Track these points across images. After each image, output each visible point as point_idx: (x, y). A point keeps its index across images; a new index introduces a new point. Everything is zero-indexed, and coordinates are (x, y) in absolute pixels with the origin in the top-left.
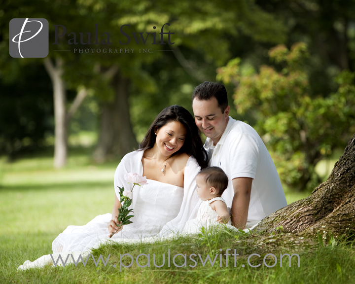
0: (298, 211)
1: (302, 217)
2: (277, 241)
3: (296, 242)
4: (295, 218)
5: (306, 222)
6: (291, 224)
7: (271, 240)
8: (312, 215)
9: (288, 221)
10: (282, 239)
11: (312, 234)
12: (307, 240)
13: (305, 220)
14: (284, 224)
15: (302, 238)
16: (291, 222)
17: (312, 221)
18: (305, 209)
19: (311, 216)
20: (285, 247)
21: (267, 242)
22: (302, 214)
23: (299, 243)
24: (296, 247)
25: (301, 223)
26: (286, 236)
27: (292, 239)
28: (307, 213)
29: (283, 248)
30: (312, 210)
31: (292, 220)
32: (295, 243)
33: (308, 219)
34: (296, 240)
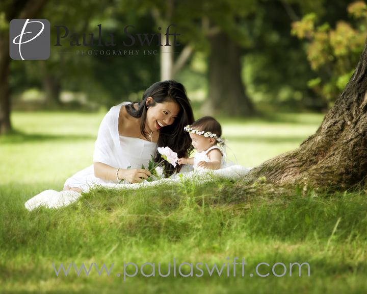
0: (283, 162)
1: (287, 168)
2: (256, 191)
3: (276, 192)
4: (280, 169)
5: (290, 173)
6: (276, 175)
7: (251, 190)
8: (297, 166)
9: (273, 172)
10: (262, 190)
11: (293, 185)
12: (287, 191)
13: (290, 172)
14: (269, 175)
15: (282, 189)
16: (276, 173)
17: (296, 173)
18: (291, 161)
19: (296, 168)
20: (264, 197)
21: (248, 191)
22: (287, 165)
23: (279, 194)
24: (275, 198)
25: (286, 174)
26: (267, 186)
27: (272, 190)
28: (292, 165)
29: (262, 198)
30: (297, 162)
31: (276, 171)
32: (274, 194)
33: (292, 170)
34: (276, 191)
